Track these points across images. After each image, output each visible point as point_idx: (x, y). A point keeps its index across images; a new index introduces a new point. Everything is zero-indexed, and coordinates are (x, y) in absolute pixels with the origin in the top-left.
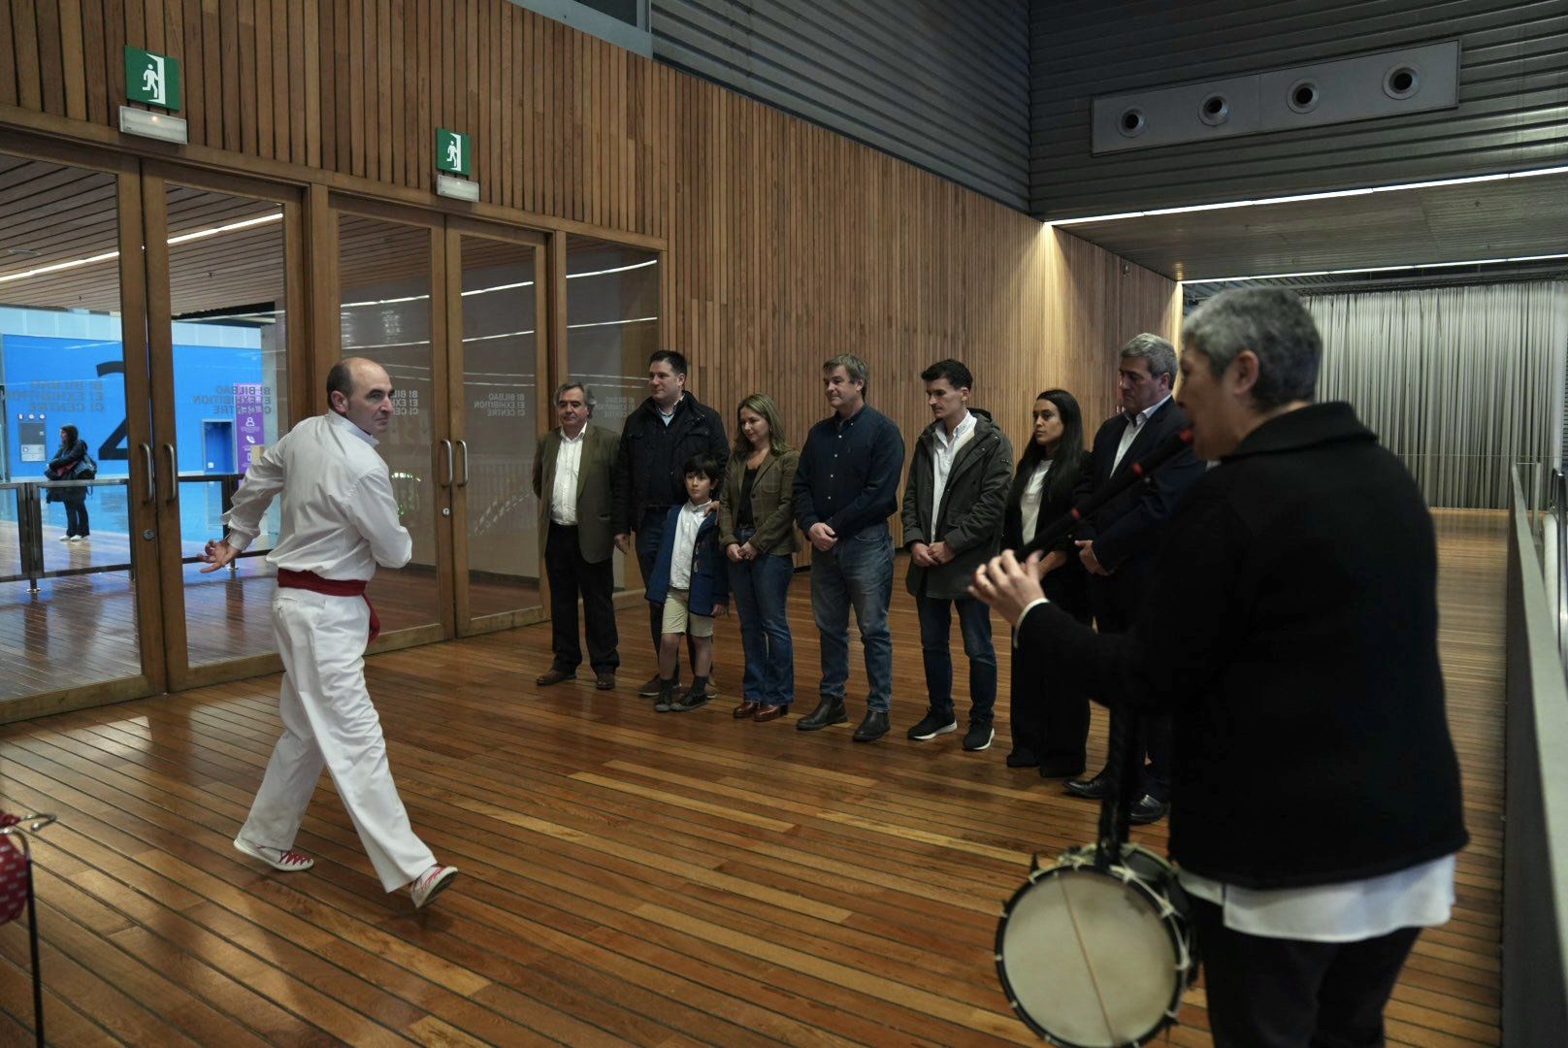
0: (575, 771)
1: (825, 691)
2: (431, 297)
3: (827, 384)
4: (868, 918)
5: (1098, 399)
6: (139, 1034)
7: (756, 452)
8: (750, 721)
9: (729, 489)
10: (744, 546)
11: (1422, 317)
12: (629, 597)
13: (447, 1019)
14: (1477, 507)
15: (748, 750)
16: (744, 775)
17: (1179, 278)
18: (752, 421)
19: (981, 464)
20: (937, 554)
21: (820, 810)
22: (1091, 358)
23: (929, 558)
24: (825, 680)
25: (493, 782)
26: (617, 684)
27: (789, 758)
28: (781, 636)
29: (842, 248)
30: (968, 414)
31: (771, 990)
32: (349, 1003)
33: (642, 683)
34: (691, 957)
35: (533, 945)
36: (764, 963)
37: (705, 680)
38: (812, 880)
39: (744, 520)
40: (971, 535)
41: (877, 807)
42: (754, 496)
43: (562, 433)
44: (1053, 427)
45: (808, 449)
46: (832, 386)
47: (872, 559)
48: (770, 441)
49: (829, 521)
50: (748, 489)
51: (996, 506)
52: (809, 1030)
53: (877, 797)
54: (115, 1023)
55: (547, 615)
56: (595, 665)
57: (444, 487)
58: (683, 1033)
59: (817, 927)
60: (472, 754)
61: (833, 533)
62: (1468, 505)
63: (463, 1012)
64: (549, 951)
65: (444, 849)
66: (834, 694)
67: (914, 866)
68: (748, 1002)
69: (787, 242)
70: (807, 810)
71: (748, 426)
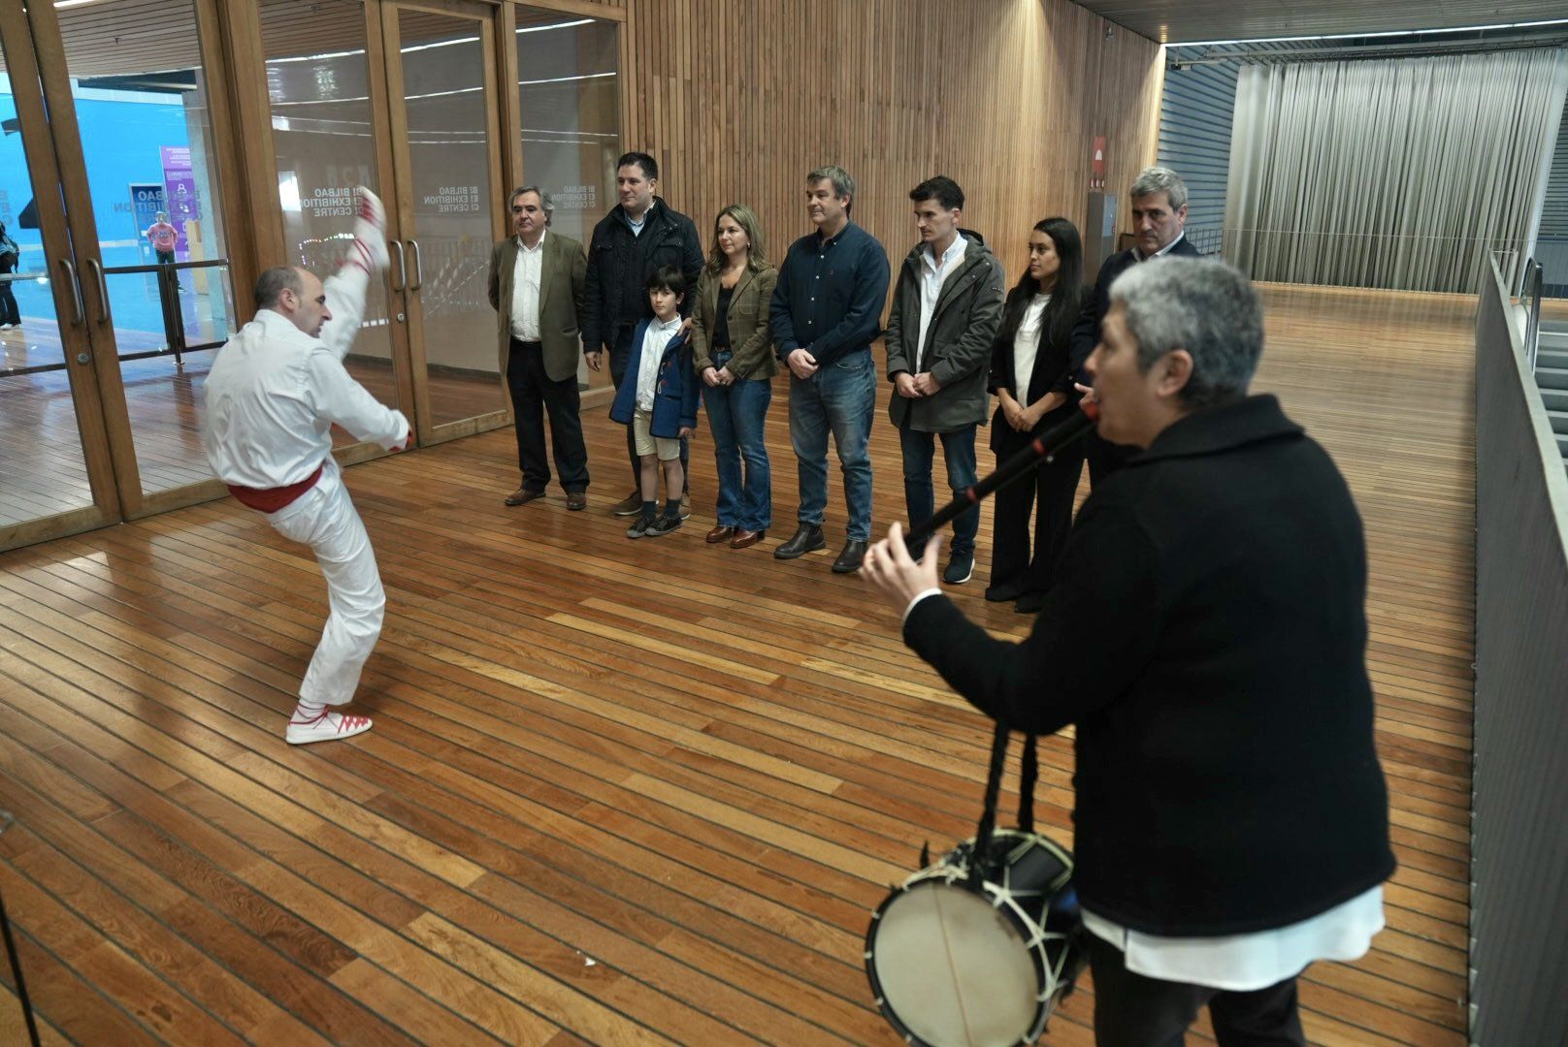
0: (552, 612)
1: (803, 518)
2: (367, 52)
3: (810, 196)
4: (859, 788)
5: (1073, 175)
6: (138, 938)
7: (731, 269)
8: (724, 548)
9: (702, 309)
10: (721, 371)
11: (1413, 88)
12: (596, 397)
13: (445, 915)
14: (1445, 290)
15: (725, 584)
16: (723, 614)
17: (1163, 41)
18: (731, 230)
19: (971, 291)
20: (922, 386)
21: (803, 656)
22: (1068, 129)
23: (913, 390)
24: (802, 507)
25: (470, 627)
26: (588, 504)
27: (766, 593)
28: (759, 462)
29: (814, 12)
30: (959, 236)
31: (768, 876)
32: (345, 899)
33: (616, 501)
34: (685, 837)
35: (526, 826)
36: (758, 844)
37: (678, 502)
38: (802, 743)
39: (720, 343)
40: (958, 367)
41: (860, 652)
42: (730, 318)
43: (520, 242)
44: (1049, 262)
45: (787, 268)
46: (815, 200)
47: (854, 386)
48: (748, 255)
49: (810, 347)
50: (723, 309)
51: (986, 337)
52: (809, 923)
53: (860, 641)
54: (112, 925)
55: (511, 419)
56: (564, 484)
57: (397, 291)
58: (683, 927)
59: (808, 800)
60: (445, 593)
61: (814, 360)
62: (1436, 289)
63: (461, 908)
64: (542, 833)
65: (425, 711)
66: (813, 521)
67: (903, 725)
68: (745, 889)
69: (755, 9)
70: (789, 657)
71: (726, 235)
